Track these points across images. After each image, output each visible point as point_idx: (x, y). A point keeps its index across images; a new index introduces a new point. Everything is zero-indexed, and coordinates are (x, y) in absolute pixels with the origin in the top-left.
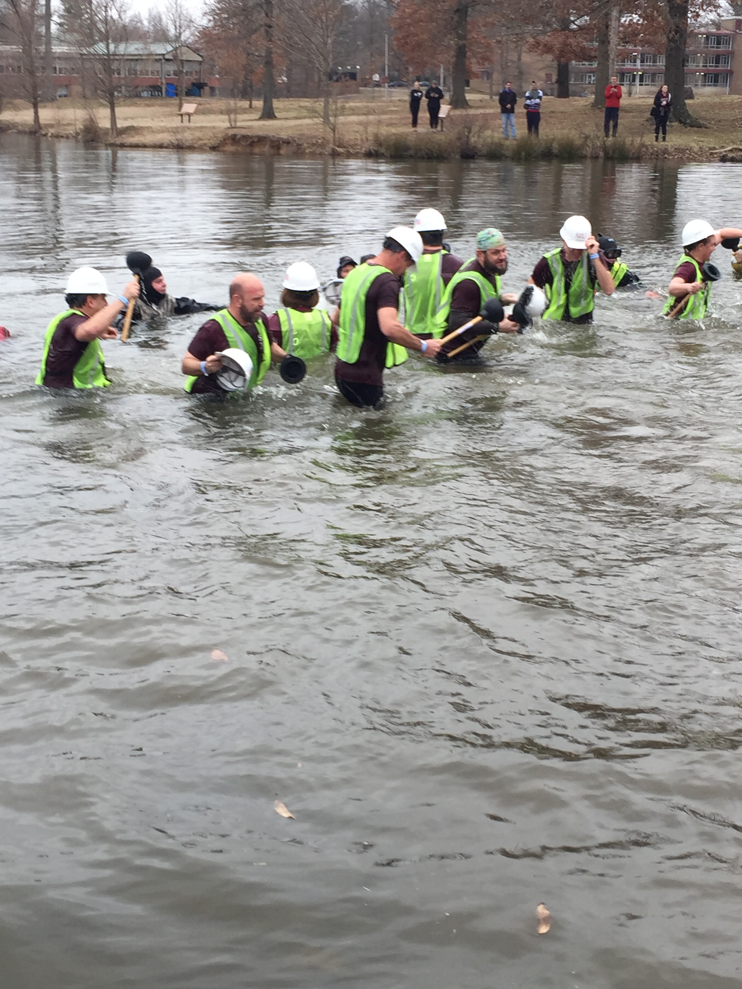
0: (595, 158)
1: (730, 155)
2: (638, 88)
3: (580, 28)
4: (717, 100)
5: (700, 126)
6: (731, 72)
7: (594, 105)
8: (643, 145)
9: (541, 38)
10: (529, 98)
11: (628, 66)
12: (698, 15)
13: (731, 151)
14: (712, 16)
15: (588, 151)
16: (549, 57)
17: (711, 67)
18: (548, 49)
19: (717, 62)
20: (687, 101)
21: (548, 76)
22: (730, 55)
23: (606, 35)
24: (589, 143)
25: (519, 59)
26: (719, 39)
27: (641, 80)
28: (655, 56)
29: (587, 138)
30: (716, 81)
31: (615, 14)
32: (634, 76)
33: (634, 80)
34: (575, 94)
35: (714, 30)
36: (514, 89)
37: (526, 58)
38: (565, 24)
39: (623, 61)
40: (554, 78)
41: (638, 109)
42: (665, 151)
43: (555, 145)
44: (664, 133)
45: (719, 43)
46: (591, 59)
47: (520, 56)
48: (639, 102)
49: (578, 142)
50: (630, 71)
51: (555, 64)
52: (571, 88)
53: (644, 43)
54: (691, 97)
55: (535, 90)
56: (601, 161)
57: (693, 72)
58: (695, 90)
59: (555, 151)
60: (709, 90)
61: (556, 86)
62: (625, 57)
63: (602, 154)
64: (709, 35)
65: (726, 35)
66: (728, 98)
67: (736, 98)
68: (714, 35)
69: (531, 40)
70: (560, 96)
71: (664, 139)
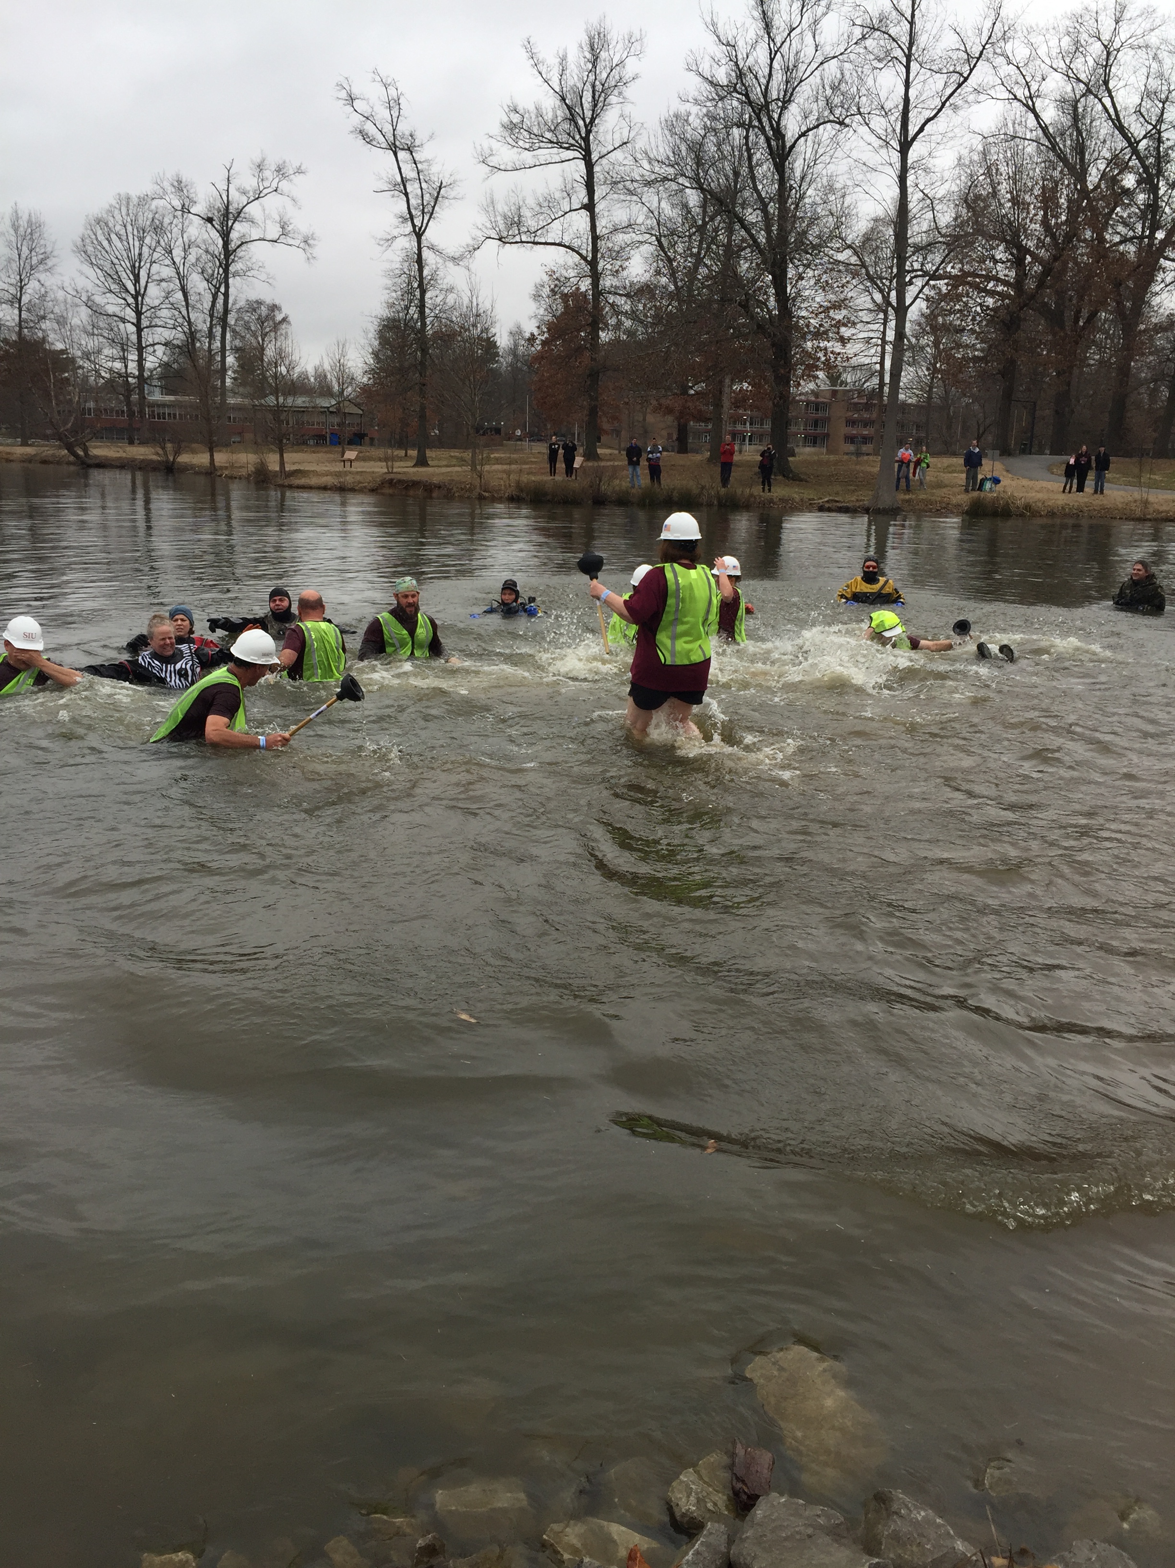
0: (710, 505)
1: (827, 505)
2: (747, 447)
3: (697, 393)
4: (816, 458)
5: (801, 480)
6: (827, 436)
7: (709, 460)
8: (751, 495)
9: (663, 401)
10: (650, 452)
11: (739, 427)
12: (799, 384)
13: (827, 502)
14: (812, 386)
15: (704, 499)
16: (670, 419)
17: (811, 430)
18: (669, 411)
19: (816, 426)
20: (790, 459)
21: (670, 436)
22: (826, 420)
23: (720, 400)
24: (705, 492)
25: (644, 419)
26: (817, 406)
27: (750, 440)
28: (762, 420)
29: (703, 488)
30: (815, 443)
31: (727, 381)
32: (744, 437)
33: (744, 440)
34: (693, 451)
35: (813, 399)
36: (640, 444)
37: (650, 418)
38: (685, 390)
39: (735, 423)
40: (675, 437)
41: (748, 464)
42: (771, 501)
43: (675, 494)
44: (770, 485)
45: (817, 410)
46: (706, 420)
47: (645, 417)
48: (749, 458)
49: (696, 491)
50: (741, 433)
51: (676, 423)
52: (690, 446)
53: (752, 407)
54: (793, 455)
55: (655, 446)
56: (716, 508)
57: (795, 434)
58: (797, 450)
59: (675, 499)
60: (808, 450)
61: (676, 443)
62: (736, 420)
63: (716, 503)
64: (808, 403)
65: (823, 403)
66: (825, 457)
67: (832, 458)
68: (813, 402)
69: (654, 402)
70: (679, 452)
71: (770, 490)
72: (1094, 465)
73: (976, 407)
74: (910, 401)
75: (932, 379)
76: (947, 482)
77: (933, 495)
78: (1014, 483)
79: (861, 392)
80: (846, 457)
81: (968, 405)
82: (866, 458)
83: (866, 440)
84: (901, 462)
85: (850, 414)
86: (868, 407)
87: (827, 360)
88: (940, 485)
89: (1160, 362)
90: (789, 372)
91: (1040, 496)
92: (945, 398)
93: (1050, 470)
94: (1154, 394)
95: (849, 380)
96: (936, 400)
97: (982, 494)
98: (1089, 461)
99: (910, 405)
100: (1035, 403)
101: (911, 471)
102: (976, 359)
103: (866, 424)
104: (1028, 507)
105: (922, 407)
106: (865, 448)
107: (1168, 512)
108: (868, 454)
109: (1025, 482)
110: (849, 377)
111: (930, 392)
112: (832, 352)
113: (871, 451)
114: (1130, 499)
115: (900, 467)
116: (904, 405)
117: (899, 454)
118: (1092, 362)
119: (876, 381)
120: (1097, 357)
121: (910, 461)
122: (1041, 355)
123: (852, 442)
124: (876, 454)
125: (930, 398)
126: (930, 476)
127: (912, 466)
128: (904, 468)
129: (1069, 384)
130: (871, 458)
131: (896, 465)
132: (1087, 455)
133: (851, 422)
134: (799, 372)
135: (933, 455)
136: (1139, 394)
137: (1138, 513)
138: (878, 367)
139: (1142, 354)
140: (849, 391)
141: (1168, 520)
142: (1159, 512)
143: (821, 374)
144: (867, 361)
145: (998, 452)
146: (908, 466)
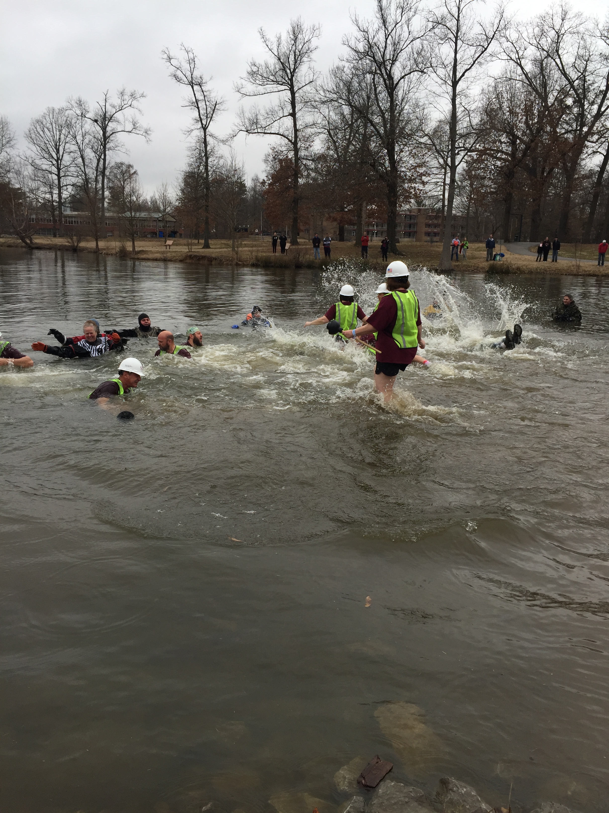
2: (375, 238)
3: (349, 210)
4: (410, 244)
5: (402, 255)
6: (416, 232)
7: (355, 245)
8: (377, 263)
9: (331, 215)
10: (325, 241)
11: (371, 228)
12: (401, 206)
14: (408, 207)
16: (335, 224)
17: (408, 229)
18: (335, 220)
19: (410, 227)
20: (397, 244)
21: (335, 232)
22: (415, 224)
23: (361, 214)
25: (322, 224)
26: (411, 217)
27: (376, 235)
28: (382, 224)
29: (352, 259)
30: (410, 236)
31: (364, 204)
32: (373, 233)
33: (373, 235)
34: (347, 240)
35: (408, 213)
36: (319, 237)
37: (325, 223)
38: (342, 209)
39: (368, 226)
40: (338, 233)
41: (375, 247)
44: (386, 258)
45: (411, 219)
46: (354, 224)
47: (322, 223)
48: (375, 244)
50: (372, 231)
51: (338, 226)
52: (345, 238)
53: (377, 218)
54: (399, 242)
55: (327, 238)
57: (399, 231)
58: (400, 240)
60: (406, 239)
61: (338, 236)
62: (369, 224)
64: (406, 215)
65: (414, 215)
66: (415, 243)
67: (418, 243)
68: (408, 215)
69: (327, 215)
70: (340, 241)
71: (386, 260)
72: (552, 247)
73: (492, 217)
74: (458, 214)
75: (469, 203)
76: (477, 256)
77: (470, 262)
78: (512, 256)
79: (433, 210)
80: (425, 243)
81: (487, 216)
82: (436, 244)
83: (436, 234)
84: (454, 246)
85: (427, 221)
86: (436, 217)
87: (416, 193)
88: (473, 258)
89: (586, 195)
90: (396, 200)
91: (525, 263)
92: (476, 213)
93: (529, 249)
94: (582, 210)
95: (427, 204)
96: (471, 214)
97: (495, 262)
98: (550, 245)
99: (459, 216)
100: (522, 216)
101: (459, 250)
102: (492, 193)
103: (436, 226)
104: (518, 269)
105: (465, 217)
106: (435, 239)
107: (590, 271)
108: (437, 242)
109: (517, 256)
110: (427, 202)
111: (468, 210)
112: (418, 189)
113: (438, 240)
114: (570, 264)
115: (453, 248)
116: (455, 216)
117: (453, 242)
118: (551, 194)
119: (440, 204)
120: (553, 192)
121: (458, 245)
122: (525, 191)
123: (429, 235)
124: (441, 241)
125: (468, 213)
126: (469, 253)
127: (459, 247)
128: (455, 249)
129: (539, 206)
130: (438, 244)
131: (451, 247)
132: (548, 242)
133: (428, 225)
134: (401, 199)
135: (470, 242)
136: (575, 211)
137: (575, 272)
138: (441, 197)
139: (577, 190)
140: (427, 209)
141: (590, 275)
142: (585, 271)
143: (412, 201)
144: (436, 194)
145: (503, 241)
146: (457, 248)
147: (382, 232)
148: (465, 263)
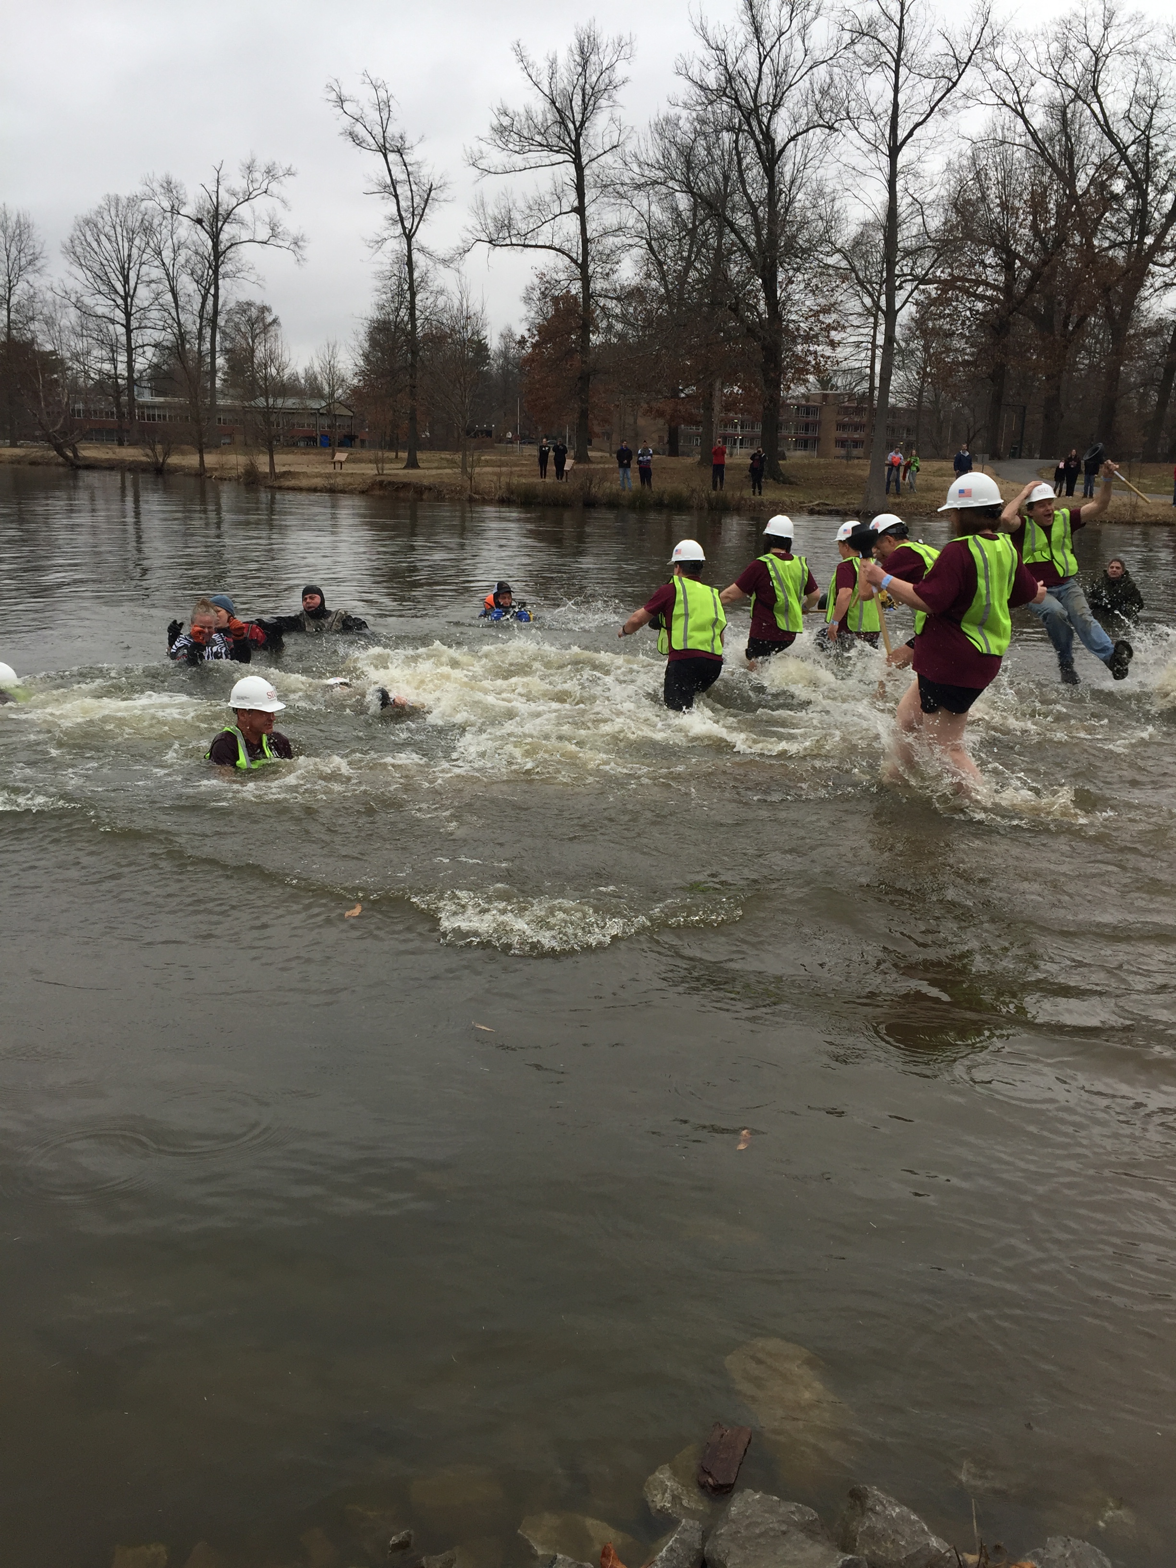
0: (701, 508)
1: (817, 509)
2: (738, 451)
3: (687, 396)
4: (806, 461)
5: (791, 483)
6: (817, 440)
7: (700, 463)
8: (742, 498)
9: (654, 404)
10: (641, 455)
11: (730, 431)
12: (789, 388)
13: (818, 505)
14: (802, 390)
15: (695, 502)
16: (661, 422)
17: (802, 434)
18: (660, 414)
19: (807, 430)
20: (780, 462)
21: (661, 438)
22: (817, 424)
23: (711, 403)
24: (696, 495)
25: (635, 422)
26: (808, 410)
27: (741, 444)
28: (753, 423)
29: (693, 491)
30: (806, 446)
31: (718, 385)
34: (684, 454)
35: (804, 402)
36: (630, 447)
37: (641, 422)
38: (675, 393)
39: (726, 426)
40: (666, 439)
41: (738, 467)
42: (762, 504)
43: (666, 497)
44: (760, 488)
45: (808, 414)
46: (697, 423)
47: (635, 420)
48: (739, 461)
49: (686, 493)
50: (732, 436)
51: (667, 426)
52: (680, 449)
53: (743, 411)
54: (784, 458)
55: (646, 449)
56: (705, 511)
57: (786, 438)
58: (787, 454)
59: (666, 501)
60: (799, 453)
61: (667, 446)
62: (727, 423)
63: (706, 505)
64: (799, 406)
65: (814, 407)
66: (816, 460)
67: (822, 461)
68: (803, 406)
69: (645, 406)
70: (670, 455)
71: (760, 493)
72: (1083, 469)
73: (966, 411)
74: (900, 405)
75: (922, 383)
76: (937, 486)
77: (923, 498)
79: (851, 396)
80: (836, 460)
81: (957, 408)
82: (856, 461)
83: (856, 444)
84: (892, 466)
85: (840, 417)
86: (858, 411)
87: (818, 364)
88: (930, 489)
89: (1150, 367)
90: (780, 376)
92: (936, 402)
93: (1040, 473)
94: (1143, 398)
95: (839, 384)
96: (926, 404)
98: (1079, 464)
99: (901, 408)
100: (1025, 408)
101: (901, 474)
102: (966, 363)
103: (857, 427)
105: (913, 411)
106: (855, 452)
107: (1157, 516)
108: (858, 458)
110: (839, 381)
111: (920, 396)
112: (822, 356)
113: (862, 455)
114: (1120, 503)
115: (890, 471)
116: (894, 409)
117: (889, 458)
118: (1081, 366)
119: (866, 385)
120: (1087, 362)
121: (900, 465)
122: (1030, 359)
123: (843, 446)
124: (867, 457)
125: (920, 402)
126: (920, 480)
127: (902, 469)
128: (894, 472)
129: (1058, 389)
130: (861, 461)
131: (886, 468)
132: (1077, 459)
133: (841, 426)
134: (790, 376)
135: (924, 458)
136: (1129, 398)
137: (1128, 517)
138: (868, 371)
139: (1131, 359)
140: (839, 395)
141: (1157, 524)
142: (1148, 516)
143: (811, 378)
144: (857, 365)
145: (987, 456)
146: (898, 470)
147: (752, 440)
148: (913, 500)
